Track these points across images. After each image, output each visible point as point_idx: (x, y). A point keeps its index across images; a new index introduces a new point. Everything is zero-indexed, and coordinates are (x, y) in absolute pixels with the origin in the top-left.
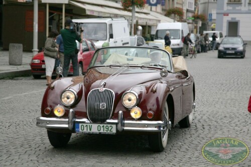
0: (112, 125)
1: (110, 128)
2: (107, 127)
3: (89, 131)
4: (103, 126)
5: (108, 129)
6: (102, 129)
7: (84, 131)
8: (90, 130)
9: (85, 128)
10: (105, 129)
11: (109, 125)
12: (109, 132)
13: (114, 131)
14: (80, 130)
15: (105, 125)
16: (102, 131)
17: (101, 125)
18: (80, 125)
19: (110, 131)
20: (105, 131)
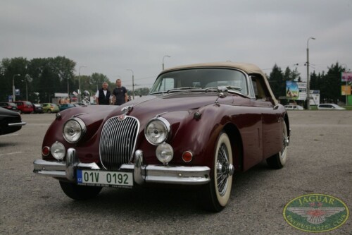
0: (127, 173)
1: (124, 178)
2: (120, 177)
3: (95, 182)
4: (115, 175)
5: (121, 179)
6: (113, 179)
7: (88, 182)
8: (97, 180)
9: (90, 178)
10: (117, 180)
11: (123, 174)
12: (123, 184)
13: (130, 183)
14: (84, 181)
15: (117, 173)
16: (113, 183)
17: (112, 173)
18: (83, 172)
19: (125, 183)
20: (118, 184)
